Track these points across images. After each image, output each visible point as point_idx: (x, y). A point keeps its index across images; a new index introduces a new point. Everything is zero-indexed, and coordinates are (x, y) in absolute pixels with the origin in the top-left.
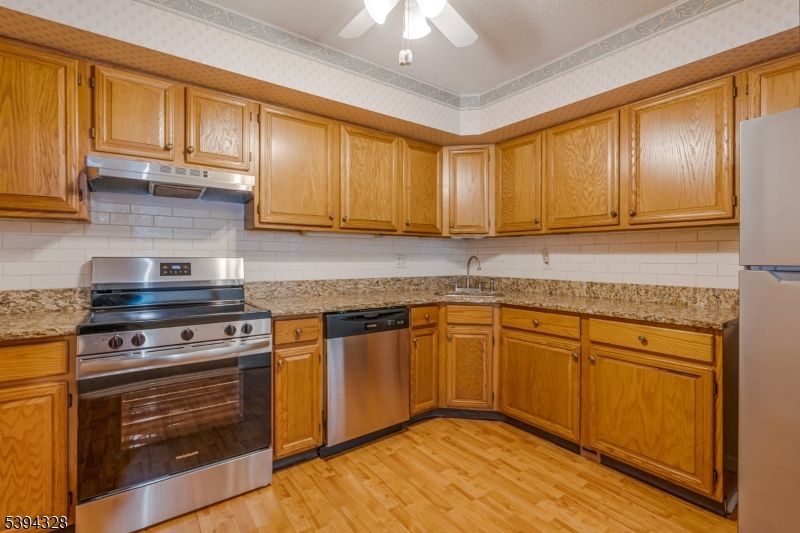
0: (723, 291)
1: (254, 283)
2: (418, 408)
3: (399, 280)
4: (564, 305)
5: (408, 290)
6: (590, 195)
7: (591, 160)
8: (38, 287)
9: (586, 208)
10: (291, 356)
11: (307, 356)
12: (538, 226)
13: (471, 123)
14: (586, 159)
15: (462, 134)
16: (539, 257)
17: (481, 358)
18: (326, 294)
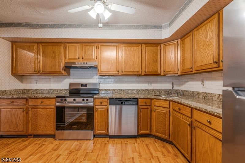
1: (102, 89)
2: (142, 132)
3: (148, 90)
5: (152, 94)
6: (208, 55)
7: (208, 39)
8: (62, 88)
9: (206, 61)
10: (100, 108)
11: (104, 109)
12: (192, 70)
13: (166, 34)
14: (206, 39)
15: (163, 39)
16: (199, 83)
17: (165, 120)
18: (122, 93)
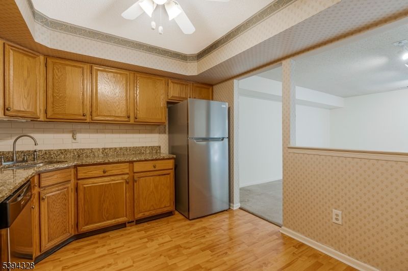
0: (154, 147)
4: (122, 159)
7: (118, 90)
9: (115, 112)
14: (115, 88)
